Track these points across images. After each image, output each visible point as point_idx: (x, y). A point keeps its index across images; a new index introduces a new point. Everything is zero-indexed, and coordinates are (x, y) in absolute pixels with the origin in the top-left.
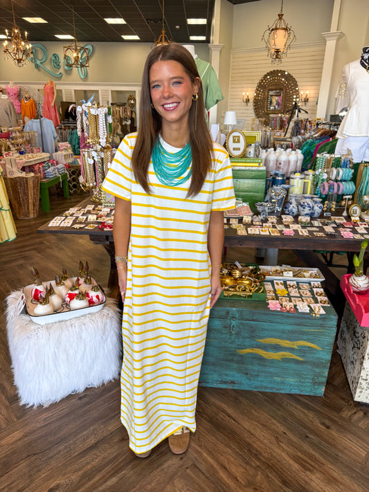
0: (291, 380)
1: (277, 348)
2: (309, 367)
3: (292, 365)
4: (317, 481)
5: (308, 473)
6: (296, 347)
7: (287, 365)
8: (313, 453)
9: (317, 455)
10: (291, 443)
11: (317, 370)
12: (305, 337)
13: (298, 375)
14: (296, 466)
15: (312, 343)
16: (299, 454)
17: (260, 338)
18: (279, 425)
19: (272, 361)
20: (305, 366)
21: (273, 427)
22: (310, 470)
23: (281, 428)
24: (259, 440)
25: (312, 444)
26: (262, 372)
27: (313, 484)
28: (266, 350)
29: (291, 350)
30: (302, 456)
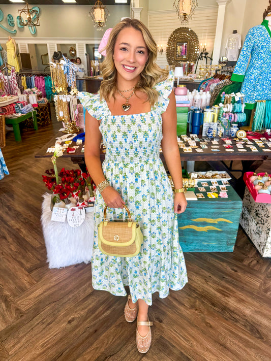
0: (214, 244)
1: (204, 224)
2: (225, 234)
3: (214, 234)
4: (232, 302)
5: (227, 298)
6: (216, 222)
7: (211, 234)
8: (229, 286)
9: (231, 287)
10: (215, 282)
11: (230, 236)
12: (223, 216)
13: (218, 240)
14: (219, 295)
15: (227, 219)
16: (220, 288)
17: (194, 218)
18: (206, 272)
19: (202, 232)
20: (222, 234)
21: (202, 273)
22: (227, 296)
23: (208, 274)
24: (195, 282)
25: (227, 281)
26: (195, 240)
27: (230, 303)
28: (198, 226)
29: (214, 224)
30: (222, 289)
